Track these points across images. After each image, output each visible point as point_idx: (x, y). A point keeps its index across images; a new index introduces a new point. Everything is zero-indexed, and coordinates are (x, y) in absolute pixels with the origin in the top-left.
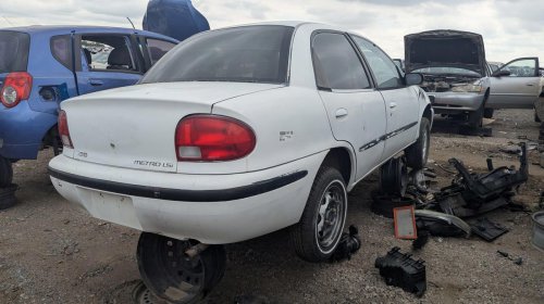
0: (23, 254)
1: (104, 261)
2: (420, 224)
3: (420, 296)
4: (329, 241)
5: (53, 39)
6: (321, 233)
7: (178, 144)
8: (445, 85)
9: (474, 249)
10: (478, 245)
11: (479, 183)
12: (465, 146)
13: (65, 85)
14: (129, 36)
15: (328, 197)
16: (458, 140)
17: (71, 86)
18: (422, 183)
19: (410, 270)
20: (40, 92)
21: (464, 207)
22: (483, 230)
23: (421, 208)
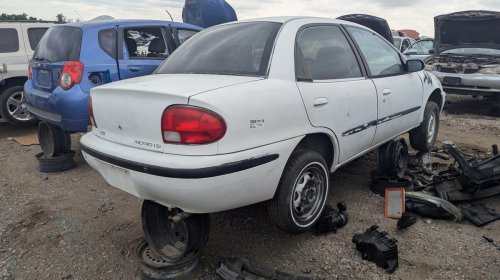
0: (70, 209)
1: (129, 219)
2: (409, 205)
3: (391, 272)
4: (308, 216)
5: (101, 33)
6: (299, 208)
7: (164, 129)
8: (474, 66)
9: (460, 232)
10: (467, 229)
11: (475, 169)
12: (491, 129)
13: (108, 72)
14: (164, 27)
15: (307, 177)
16: (486, 122)
17: (114, 71)
18: (428, 165)
19: (382, 247)
20: (89, 78)
21: (461, 191)
22: (475, 214)
23: (419, 189)
